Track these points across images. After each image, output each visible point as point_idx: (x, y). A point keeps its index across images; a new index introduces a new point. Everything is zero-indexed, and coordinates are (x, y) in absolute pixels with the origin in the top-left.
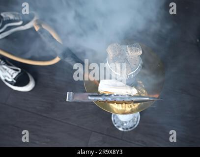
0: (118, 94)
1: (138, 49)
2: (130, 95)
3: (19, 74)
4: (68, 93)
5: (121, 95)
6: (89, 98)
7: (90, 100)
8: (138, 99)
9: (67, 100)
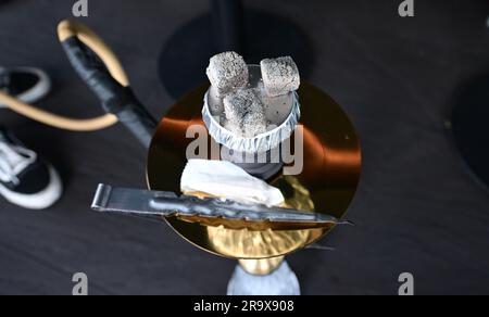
0: (231, 198)
1: (289, 68)
2: (263, 206)
3: (30, 166)
4: (100, 185)
5: (240, 204)
6: (153, 204)
7: (154, 210)
8: (284, 217)
9: (94, 205)
